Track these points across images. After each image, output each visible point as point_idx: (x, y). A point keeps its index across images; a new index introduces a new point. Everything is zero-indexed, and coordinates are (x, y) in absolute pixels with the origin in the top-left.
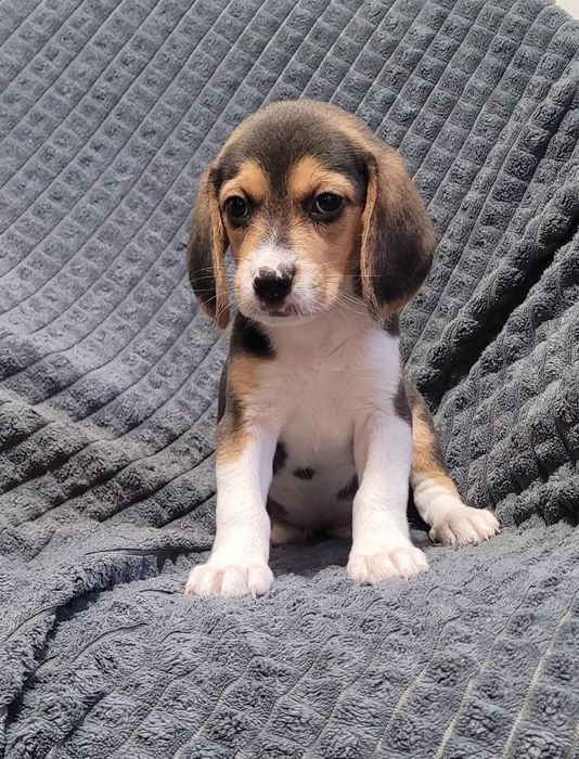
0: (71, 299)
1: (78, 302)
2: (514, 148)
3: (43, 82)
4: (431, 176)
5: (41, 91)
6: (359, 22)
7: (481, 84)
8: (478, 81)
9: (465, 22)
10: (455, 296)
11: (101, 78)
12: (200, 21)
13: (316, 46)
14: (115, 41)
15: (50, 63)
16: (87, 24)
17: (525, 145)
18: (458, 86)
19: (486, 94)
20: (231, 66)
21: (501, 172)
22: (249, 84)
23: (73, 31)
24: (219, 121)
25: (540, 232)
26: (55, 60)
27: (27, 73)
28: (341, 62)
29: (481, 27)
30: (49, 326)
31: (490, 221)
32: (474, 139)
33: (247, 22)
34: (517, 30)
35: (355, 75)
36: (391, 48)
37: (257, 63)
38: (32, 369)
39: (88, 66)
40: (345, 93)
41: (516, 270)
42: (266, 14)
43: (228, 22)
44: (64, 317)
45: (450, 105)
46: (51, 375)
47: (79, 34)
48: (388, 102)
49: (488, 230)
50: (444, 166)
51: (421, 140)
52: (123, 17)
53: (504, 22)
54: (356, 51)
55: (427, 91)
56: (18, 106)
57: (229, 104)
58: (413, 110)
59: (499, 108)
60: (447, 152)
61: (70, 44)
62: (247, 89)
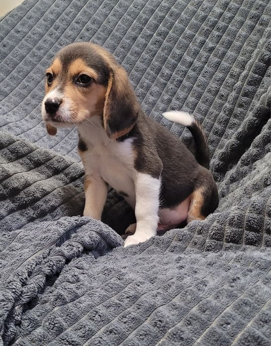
0: (64, 135)
1: (67, 137)
2: (256, 61)
3: (53, 40)
4: (221, 75)
5: (52, 44)
6: (190, 8)
7: (244, 33)
8: (242, 32)
9: (237, 5)
10: (232, 129)
11: (78, 38)
12: (120, 10)
13: (170, 19)
14: (83, 20)
15: (55, 31)
16: (71, 14)
17: (262, 60)
18: (234, 34)
19: (246, 37)
20: (133, 30)
21: (251, 72)
22: (141, 37)
23: (66, 17)
24: (128, 55)
25: (266, 101)
26: (58, 30)
27: (46, 37)
28: (182, 26)
29: (245, 8)
30: (55, 147)
31: (246, 95)
32: (240, 58)
33: (141, 10)
34: (261, 8)
35: (188, 31)
36: (204, 19)
37: (145, 28)
38: (48, 164)
39: (72, 33)
40: (183, 40)
41: (255, 118)
42: (149, 6)
43: (132, 10)
44: (61, 143)
45: (230, 43)
46: (55, 166)
47: (68, 18)
48: (203, 43)
49: (245, 99)
50: (227, 71)
51: (217, 59)
52: (87, 10)
53: (255, 5)
54: (188, 21)
55: (220, 37)
56: (42, 51)
57: (133, 47)
58: (213, 46)
59: (252, 44)
60: (228, 64)
61: (64, 22)
62: (141, 40)
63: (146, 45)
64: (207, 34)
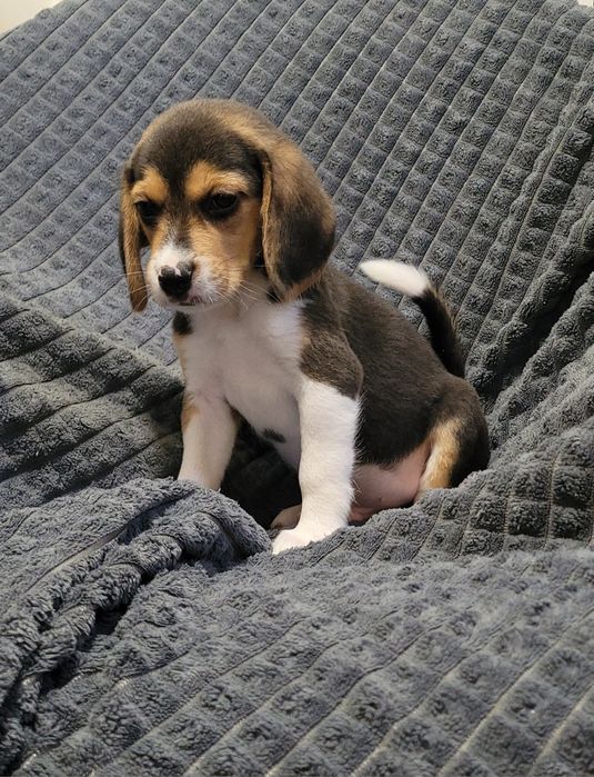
2: (558, 151)
3: (107, 98)
4: (481, 181)
5: (105, 107)
6: (411, 38)
7: (529, 93)
8: (526, 90)
9: (513, 35)
10: (508, 298)
11: (163, 94)
12: (258, 38)
13: (369, 62)
14: (176, 58)
15: (112, 79)
16: (149, 43)
17: (569, 148)
18: (508, 96)
19: (533, 102)
20: (288, 81)
21: (546, 175)
22: (306, 98)
23: (137, 48)
25: (584, 236)
26: (119, 76)
27: (91, 90)
28: (394, 76)
29: (530, 40)
31: (536, 223)
32: (523, 145)
33: (303, 41)
34: (564, 41)
35: (408, 88)
36: (442, 62)
37: (313, 78)
39: (150, 83)
40: (398, 105)
41: (561, 273)
42: (323, 33)
47: (142, 52)
48: (440, 113)
49: (536, 232)
50: (493, 172)
51: (471, 148)
52: (184, 35)
53: (551, 34)
54: (408, 65)
55: (477, 101)
56: (82, 121)
57: (286, 118)
58: (464, 119)
59: (547, 116)
60: (496, 159)
61: (133, 61)
62: (303, 103)
63: (315, 115)
64: (449, 93)
